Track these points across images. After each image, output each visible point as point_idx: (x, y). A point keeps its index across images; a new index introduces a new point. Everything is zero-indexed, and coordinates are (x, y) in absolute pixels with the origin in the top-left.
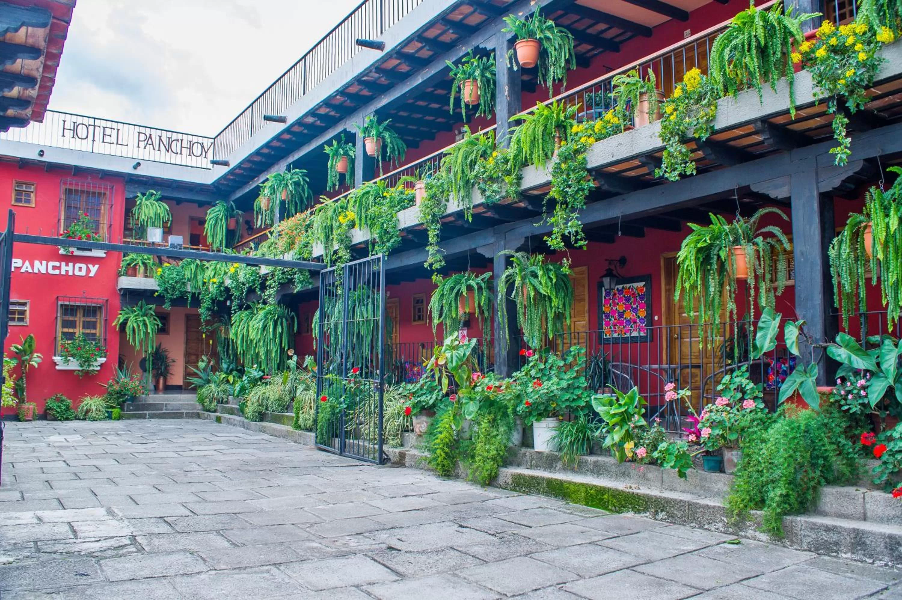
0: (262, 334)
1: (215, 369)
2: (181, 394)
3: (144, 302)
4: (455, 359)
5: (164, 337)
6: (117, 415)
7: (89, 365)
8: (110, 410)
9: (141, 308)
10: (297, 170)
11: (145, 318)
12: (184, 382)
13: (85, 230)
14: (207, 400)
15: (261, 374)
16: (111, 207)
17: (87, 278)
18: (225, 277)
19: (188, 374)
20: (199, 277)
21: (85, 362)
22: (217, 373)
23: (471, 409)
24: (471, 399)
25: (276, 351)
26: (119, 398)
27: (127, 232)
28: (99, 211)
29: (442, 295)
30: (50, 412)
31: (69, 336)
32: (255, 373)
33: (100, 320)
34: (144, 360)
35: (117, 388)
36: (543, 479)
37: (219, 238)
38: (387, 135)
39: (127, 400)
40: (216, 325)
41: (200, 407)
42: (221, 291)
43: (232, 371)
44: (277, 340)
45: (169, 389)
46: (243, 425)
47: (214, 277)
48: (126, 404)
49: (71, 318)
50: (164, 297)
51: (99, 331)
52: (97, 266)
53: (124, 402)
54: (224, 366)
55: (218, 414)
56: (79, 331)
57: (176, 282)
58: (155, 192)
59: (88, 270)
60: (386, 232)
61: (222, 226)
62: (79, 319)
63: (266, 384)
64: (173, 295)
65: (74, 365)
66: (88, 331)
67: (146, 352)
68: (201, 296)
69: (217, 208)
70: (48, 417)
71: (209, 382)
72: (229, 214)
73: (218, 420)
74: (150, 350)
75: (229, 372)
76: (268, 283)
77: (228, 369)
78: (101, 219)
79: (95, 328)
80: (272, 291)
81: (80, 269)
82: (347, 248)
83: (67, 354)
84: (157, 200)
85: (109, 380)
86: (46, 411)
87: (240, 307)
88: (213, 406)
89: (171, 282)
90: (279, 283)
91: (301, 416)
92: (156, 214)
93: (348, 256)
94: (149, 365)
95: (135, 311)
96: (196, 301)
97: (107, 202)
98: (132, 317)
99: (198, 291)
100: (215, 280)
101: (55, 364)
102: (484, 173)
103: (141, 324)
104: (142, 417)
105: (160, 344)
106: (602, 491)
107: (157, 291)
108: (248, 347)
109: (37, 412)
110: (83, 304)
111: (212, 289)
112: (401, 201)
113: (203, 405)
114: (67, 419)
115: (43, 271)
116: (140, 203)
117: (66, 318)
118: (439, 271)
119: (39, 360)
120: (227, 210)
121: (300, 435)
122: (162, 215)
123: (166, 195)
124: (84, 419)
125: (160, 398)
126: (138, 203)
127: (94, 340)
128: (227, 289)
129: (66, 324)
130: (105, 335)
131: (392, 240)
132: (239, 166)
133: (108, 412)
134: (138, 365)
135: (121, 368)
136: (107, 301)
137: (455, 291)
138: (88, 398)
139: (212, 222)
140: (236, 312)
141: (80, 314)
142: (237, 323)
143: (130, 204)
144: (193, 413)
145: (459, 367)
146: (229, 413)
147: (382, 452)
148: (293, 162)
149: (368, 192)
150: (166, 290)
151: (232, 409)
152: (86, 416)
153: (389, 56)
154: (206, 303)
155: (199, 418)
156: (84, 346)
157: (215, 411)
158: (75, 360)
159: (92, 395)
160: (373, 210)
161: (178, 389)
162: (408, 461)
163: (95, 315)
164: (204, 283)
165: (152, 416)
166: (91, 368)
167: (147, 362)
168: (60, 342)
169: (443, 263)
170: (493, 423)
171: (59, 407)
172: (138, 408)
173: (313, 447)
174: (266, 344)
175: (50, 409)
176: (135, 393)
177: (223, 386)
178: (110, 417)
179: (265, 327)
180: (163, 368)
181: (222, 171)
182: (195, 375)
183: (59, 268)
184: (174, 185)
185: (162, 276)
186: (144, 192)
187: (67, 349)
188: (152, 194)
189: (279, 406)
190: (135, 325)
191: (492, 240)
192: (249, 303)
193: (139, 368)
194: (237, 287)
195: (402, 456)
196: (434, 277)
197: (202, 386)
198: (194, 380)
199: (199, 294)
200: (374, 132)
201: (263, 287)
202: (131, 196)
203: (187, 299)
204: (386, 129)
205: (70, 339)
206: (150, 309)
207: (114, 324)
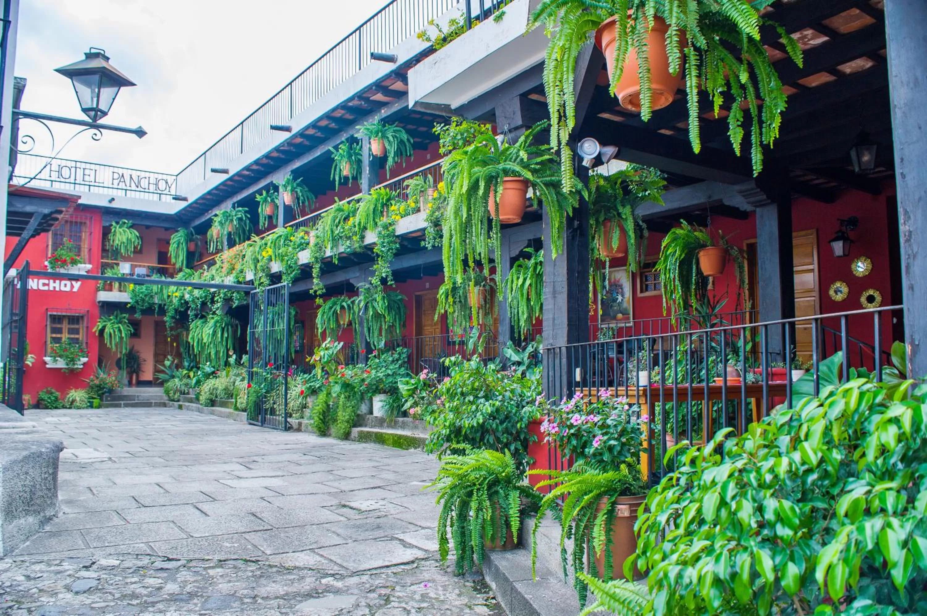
0: (212, 338)
1: (178, 367)
2: (151, 387)
3: (119, 312)
4: (326, 356)
5: (136, 341)
6: (97, 404)
7: (74, 364)
8: (91, 400)
9: (117, 317)
10: (240, 209)
11: (120, 325)
12: (154, 378)
13: (69, 254)
14: (172, 392)
15: (213, 369)
16: (91, 234)
17: (71, 293)
18: (185, 292)
19: (157, 371)
20: (165, 291)
21: (71, 361)
22: (180, 370)
23: (336, 389)
24: (336, 383)
25: (223, 352)
26: (98, 390)
27: (104, 254)
28: (80, 237)
29: (324, 312)
30: (43, 402)
31: (57, 340)
32: (208, 369)
33: (82, 327)
34: (120, 359)
35: (97, 382)
36: (373, 432)
37: (181, 258)
38: (298, 190)
39: (105, 392)
40: (179, 330)
41: (166, 398)
42: (182, 304)
43: (192, 368)
44: (224, 343)
45: (141, 383)
46: (199, 411)
47: (176, 291)
48: (104, 396)
49: (59, 326)
50: (135, 307)
51: (81, 336)
52: (79, 283)
53: (103, 394)
54: (186, 364)
55: (181, 403)
56: (65, 336)
57: (146, 296)
58: (126, 221)
59: (72, 286)
60: (290, 267)
61: (183, 249)
62: (65, 326)
63: (216, 377)
64: (143, 306)
65: (61, 364)
66: (72, 336)
67: (121, 352)
68: (166, 307)
69: (179, 234)
70: (41, 406)
71: (173, 377)
72: (189, 239)
73: (180, 407)
74: (124, 351)
75: (190, 369)
76: (216, 299)
77: (189, 366)
78: (82, 244)
79: (78, 333)
80: (219, 305)
81: (65, 285)
82: (267, 275)
83: (56, 355)
84: (129, 228)
85: (90, 375)
86: (38, 402)
87: (196, 316)
88: (176, 396)
89: (141, 295)
90: (224, 299)
91: (239, 401)
92: (128, 239)
93: (267, 282)
94: (124, 364)
95: (111, 320)
96: (162, 310)
97: (87, 230)
98: (109, 325)
99: (164, 303)
100: (177, 294)
101: (46, 363)
102: (342, 232)
103: (116, 330)
104: (118, 406)
105: (133, 347)
106: (400, 437)
107: (129, 303)
108: (203, 348)
109: (31, 402)
110: (69, 314)
111: (175, 301)
112: (301, 244)
113: (169, 396)
114: (56, 408)
115: (35, 288)
116: (115, 231)
117: (54, 326)
118: (321, 296)
119: (33, 360)
120: (187, 235)
121: (238, 415)
122: (133, 240)
123: (136, 222)
124: (70, 408)
125: (133, 391)
126: (113, 230)
127: (78, 343)
128: (187, 303)
129: (54, 331)
130: (87, 339)
131: (294, 273)
132: (196, 202)
133: (89, 402)
134: (114, 364)
135: (100, 365)
136: (88, 311)
137: (333, 309)
138: (73, 390)
139: (175, 245)
140: (193, 321)
141: (65, 323)
142: (194, 330)
143: (106, 232)
144: (160, 403)
145: (329, 362)
146: (189, 402)
147: (286, 422)
148: (237, 202)
149: (281, 236)
150: (137, 302)
151: (191, 398)
152: (72, 405)
153: (295, 136)
154: (171, 313)
155: (166, 407)
156: (70, 348)
157: (178, 401)
158: (62, 360)
159: (76, 388)
160: (282, 250)
161: (148, 384)
162: (303, 428)
163: (78, 323)
164: (169, 296)
165: (126, 405)
166: (76, 366)
167: (122, 361)
168: (49, 346)
169: (324, 291)
170: (348, 398)
171: (49, 398)
172: (114, 399)
173: (246, 422)
174: (216, 346)
175: (42, 400)
176: (113, 386)
177: (185, 381)
178: (91, 406)
179: (215, 333)
180: (135, 366)
181: (182, 205)
182: (163, 372)
183: (48, 285)
184: (143, 215)
185: (133, 291)
186: (118, 220)
187: (55, 351)
188: (125, 223)
189: (225, 394)
190: (112, 331)
191: (358, 274)
192: (204, 314)
193: (115, 366)
194: (193, 301)
195: (300, 424)
196: (317, 300)
197: (167, 381)
198: (161, 376)
199: (165, 305)
200: (289, 188)
201: (213, 302)
202: (107, 224)
203: (155, 309)
204: (298, 185)
205: (58, 343)
206: (124, 318)
207: (94, 330)
